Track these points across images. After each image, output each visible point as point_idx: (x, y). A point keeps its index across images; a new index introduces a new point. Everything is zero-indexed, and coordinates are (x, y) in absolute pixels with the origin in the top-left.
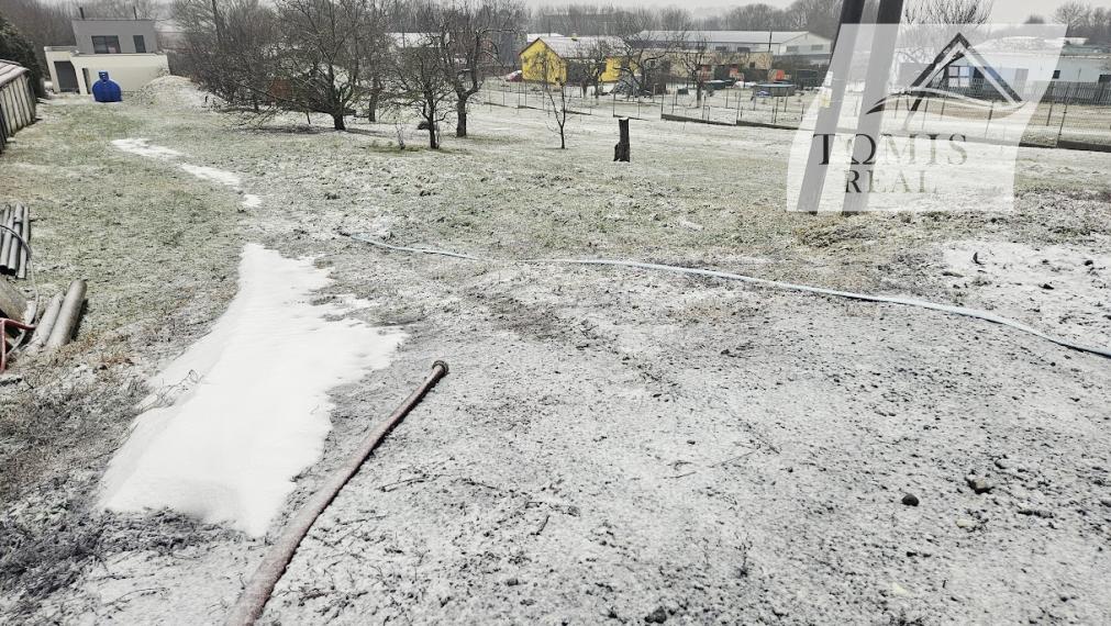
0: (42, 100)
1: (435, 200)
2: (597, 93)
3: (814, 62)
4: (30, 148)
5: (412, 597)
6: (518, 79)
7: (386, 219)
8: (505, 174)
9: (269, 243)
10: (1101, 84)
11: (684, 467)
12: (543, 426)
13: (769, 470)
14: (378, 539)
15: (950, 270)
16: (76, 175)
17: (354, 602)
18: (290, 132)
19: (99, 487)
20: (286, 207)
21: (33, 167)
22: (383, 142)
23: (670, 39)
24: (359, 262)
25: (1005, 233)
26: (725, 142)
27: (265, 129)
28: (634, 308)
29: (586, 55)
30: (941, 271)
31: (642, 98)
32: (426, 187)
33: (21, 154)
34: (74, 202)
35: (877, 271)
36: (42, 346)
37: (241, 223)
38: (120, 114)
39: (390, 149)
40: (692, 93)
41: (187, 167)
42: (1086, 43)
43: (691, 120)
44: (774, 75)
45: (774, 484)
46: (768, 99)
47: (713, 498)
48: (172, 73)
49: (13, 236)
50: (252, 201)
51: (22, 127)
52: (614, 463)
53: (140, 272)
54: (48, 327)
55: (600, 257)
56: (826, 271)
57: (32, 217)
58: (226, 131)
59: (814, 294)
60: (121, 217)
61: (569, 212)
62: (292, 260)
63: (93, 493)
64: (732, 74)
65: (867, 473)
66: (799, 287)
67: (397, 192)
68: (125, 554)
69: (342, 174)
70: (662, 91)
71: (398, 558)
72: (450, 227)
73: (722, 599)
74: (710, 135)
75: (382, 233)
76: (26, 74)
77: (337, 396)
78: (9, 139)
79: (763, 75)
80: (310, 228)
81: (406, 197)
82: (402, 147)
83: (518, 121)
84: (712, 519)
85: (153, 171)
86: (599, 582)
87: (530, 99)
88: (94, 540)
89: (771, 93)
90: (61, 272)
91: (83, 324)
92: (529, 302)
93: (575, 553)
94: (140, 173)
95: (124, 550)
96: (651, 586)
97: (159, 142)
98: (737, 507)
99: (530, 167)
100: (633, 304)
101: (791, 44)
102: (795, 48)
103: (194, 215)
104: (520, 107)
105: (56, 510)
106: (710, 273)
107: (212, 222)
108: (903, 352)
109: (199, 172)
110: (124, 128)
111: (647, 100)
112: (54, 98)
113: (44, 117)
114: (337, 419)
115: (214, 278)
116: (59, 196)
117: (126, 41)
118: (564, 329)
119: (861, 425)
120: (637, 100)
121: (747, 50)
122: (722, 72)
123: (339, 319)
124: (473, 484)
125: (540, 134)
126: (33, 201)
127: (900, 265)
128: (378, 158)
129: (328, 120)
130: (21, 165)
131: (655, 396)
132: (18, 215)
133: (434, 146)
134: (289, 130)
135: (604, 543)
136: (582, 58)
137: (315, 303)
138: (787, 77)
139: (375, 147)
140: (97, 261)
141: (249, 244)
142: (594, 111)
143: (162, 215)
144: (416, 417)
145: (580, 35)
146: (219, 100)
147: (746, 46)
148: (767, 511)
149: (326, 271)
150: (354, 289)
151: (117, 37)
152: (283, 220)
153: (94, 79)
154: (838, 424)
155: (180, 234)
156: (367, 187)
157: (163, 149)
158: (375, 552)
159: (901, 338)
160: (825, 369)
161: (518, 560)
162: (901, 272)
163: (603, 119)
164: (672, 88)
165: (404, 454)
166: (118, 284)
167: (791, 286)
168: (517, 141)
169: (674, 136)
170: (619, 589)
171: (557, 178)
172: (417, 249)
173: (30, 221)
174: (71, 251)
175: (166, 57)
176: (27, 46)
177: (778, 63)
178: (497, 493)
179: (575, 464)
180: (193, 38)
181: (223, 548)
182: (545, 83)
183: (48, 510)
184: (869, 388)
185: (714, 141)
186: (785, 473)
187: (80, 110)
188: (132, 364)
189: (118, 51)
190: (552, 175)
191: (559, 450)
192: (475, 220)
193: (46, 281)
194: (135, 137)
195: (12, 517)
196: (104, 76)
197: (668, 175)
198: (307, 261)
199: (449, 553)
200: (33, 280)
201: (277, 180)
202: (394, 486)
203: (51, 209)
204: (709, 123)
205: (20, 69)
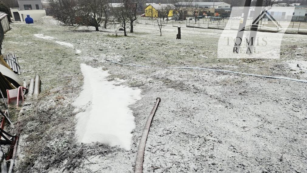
0: (11, 23)
1: (130, 51)
2: (167, 20)
3: (226, 11)
4: (11, 37)
5: (186, 169)
6: (144, 16)
7: (118, 56)
8: (148, 43)
9: (87, 63)
10: (306, 16)
11: (246, 128)
12: (197, 116)
13: (272, 129)
14: (167, 151)
15: (292, 69)
16: (27, 45)
17: (169, 170)
18: (84, 31)
19: (75, 136)
20: (89, 53)
21: (14, 42)
22: (111, 34)
23: (188, 4)
24: (115, 69)
25: (302, 58)
26: (206, 33)
27: (76, 31)
28: (206, 81)
29: (164, 9)
30: (289, 69)
31: (180, 21)
32: (127, 47)
33: (9, 39)
34: (28, 52)
35: (270, 69)
36: (33, 94)
37: (77, 58)
38: (34, 27)
39: (113, 36)
40: (194, 20)
41: (57, 42)
42: (300, 5)
43: (195, 27)
44: (215, 14)
45: (275, 133)
46: (215, 21)
47: (259, 137)
48: (47, 15)
49: (14, 62)
50: (78, 51)
51: (7, 31)
52: (225, 127)
53: (53, 72)
54: (33, 89)
55: (187, 67)
56: (256, 70)
57: (17, 57)
58: (65, 31)
59: (256, 76)
60: (42, 56)
61: (169, 54)
62: (95, 68)
63: (74, 138)
64: (204, 14)
65: (300, 129)
66: (251, 74)
67: (119, 48)
68: (93, 156)
69: (102, 43)
70: (185, 19)
71: (175, 157)
72: (138, 58)
73: (279, 168)
74: (201, 31)
75: (119, 60)
76: (7, 15)
77: (131, 107)
78: (4, 34)
79: (213, 14)
80: (97, 59)
81: (122, 50)
82: (117, 36)
83: (146, 28)
84: (263, 144)
85: (48, 43)
86: (239, 163)
87: (149, 22)
88: (81, 152)
89: (215, 19)
90: (30, 72)
91: (41, 88)
92: (173, 80)
93: (227, 155)
94: (44, 44)
95: (91, 155)
96: (256, 165)
97: (47, 35)
98: (268, 140)
99: (154, 41)
100: (205, 80)
101: (220, 6)
102: (221, 7)
103: (64, 56)
104: (146, 24)
105: (64, 143)
106: (223, 71)
107: (69, 57)
108: (291, 93)
109: (62, 43)
110: (36, 31)
111: (181, 22)
112: (14, 23)
113: (12, 28)
114: (135, 115)
115: (75, 74)
116: (23, 51)
117: (34, 6)
118: (188, 88)
119: (291, 115)
120: (178, 22)
121: (208, 7)
122: (201, 14)
123: (119, 85)
124: (186, 134)
125: (153, 32)
126: (16, 52)
127: (276, 68)
128: (111, 39)
129: (94, 28)
130: (11, 42)
131: (226, 107)
132: (13, 56)
133: (125, 35)
134: (83, 31)
135: (235, 152)
136: (162, 10)
137: (109, 81)
138: (219, 15)
139: (109, 36)
140: (39, 69)
141: (81, 64)
142: (167, 25)
143: (54, 56)
144: (158, 114)
145: (161, 4)
146: (61, 23)
147: (207, 6)
148: (277, 141)
149: (107, 71)
150: (118, 76)
151: (31, 5)
152: (89, 57)
153: (25, 17)
154: (284, 114)
155: (61, 61)
156: (110, 47)
157: (49, 37)
158: (168, 155)
159: (288, 89)
160: (272, 98)
161: (211, 157)
162: (277, 70)
163: (170, 27)
164: (188, 18)
165: (160, 125)
166: (48, 76)
167: (248, 74)
168: (147, 34)
169: (191, 32)
170: (246, 166)
171: (163, 44)
172: (130, 64)
173: (17, 58)
174: (31, 66)
175: (45, 10)
176: (6, 8)
177: (216, 11)
178: (194, 137)
179: (213, 128)
180: (52, 5)
181: (120, 154)
182: (152, 17)
183: (62, 143)
184: (287, 104)
185: (203, 33)
186: (277, 129)
187: (22, 26)
188: (64, 99)
189: (31, 9)
190: (161, 43)
191: (206, 124)
192: (144, 56)
193: (27, 75)
194: (41, 33)
195: (51, 146)
196: (28, 16)
197: (193, 43)
198: (100, 68)
199: (190, 155)
200: (23, 75)
201: (84, 45)
202: (163, 135)
203: (22, 54)
204: (200, 28)
205: (5, 14)
